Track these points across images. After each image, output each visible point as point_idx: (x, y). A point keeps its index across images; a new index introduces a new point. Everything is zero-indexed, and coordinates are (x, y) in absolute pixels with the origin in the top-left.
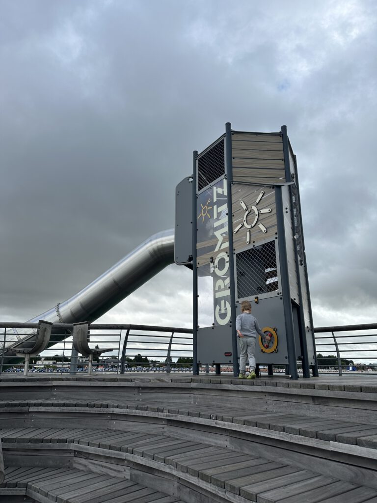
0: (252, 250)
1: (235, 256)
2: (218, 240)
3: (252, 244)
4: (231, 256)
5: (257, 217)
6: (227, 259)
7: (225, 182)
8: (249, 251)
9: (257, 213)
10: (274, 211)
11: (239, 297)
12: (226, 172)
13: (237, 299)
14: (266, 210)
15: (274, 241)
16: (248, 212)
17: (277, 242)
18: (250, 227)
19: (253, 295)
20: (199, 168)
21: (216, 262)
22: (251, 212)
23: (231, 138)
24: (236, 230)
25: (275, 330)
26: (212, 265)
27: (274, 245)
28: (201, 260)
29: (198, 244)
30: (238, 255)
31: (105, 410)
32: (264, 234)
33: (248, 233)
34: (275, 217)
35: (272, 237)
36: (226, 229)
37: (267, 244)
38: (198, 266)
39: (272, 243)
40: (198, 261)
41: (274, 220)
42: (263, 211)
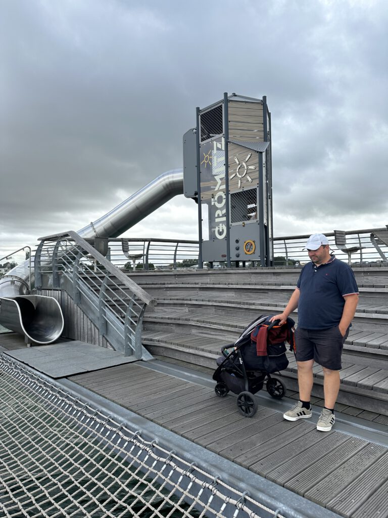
0: (242, 192)
1: (230, 195)
2: (218, 183)
3: (242, 188)
4: (227, 195)
5: (246, 171)
6: (224, 197)
7: (223, 140)
8: (240, 193)
9: (246, 168)
10: (257, 169)
11: (232, 222)
12: (224, 132)
13: (230, 223)
14: (252, 167)
15: (256, 189)
16: (239, 166)
17: (258, 189)
18: (240, 177)
19: (241, 221)
20: (201, 123)
21: (216, 198)
22: (242, 167)
23: (227, 105)
24: (231, 177)
25: (254, 242)
26: (212, 199)
27: (256, 191)
28: (204, 195)
29: (201, 184)
30: (232, 195)
31: (163, 286)
32: (250, 184)
33: (240, 181)
34: (258, 173)
35: (255, 185)
36: (223, 175)
37: (251, 190)
38: (202, 199)
39: (255, 190)
40: (201, 196)
41: (257, 174)
42: (250, 167)
